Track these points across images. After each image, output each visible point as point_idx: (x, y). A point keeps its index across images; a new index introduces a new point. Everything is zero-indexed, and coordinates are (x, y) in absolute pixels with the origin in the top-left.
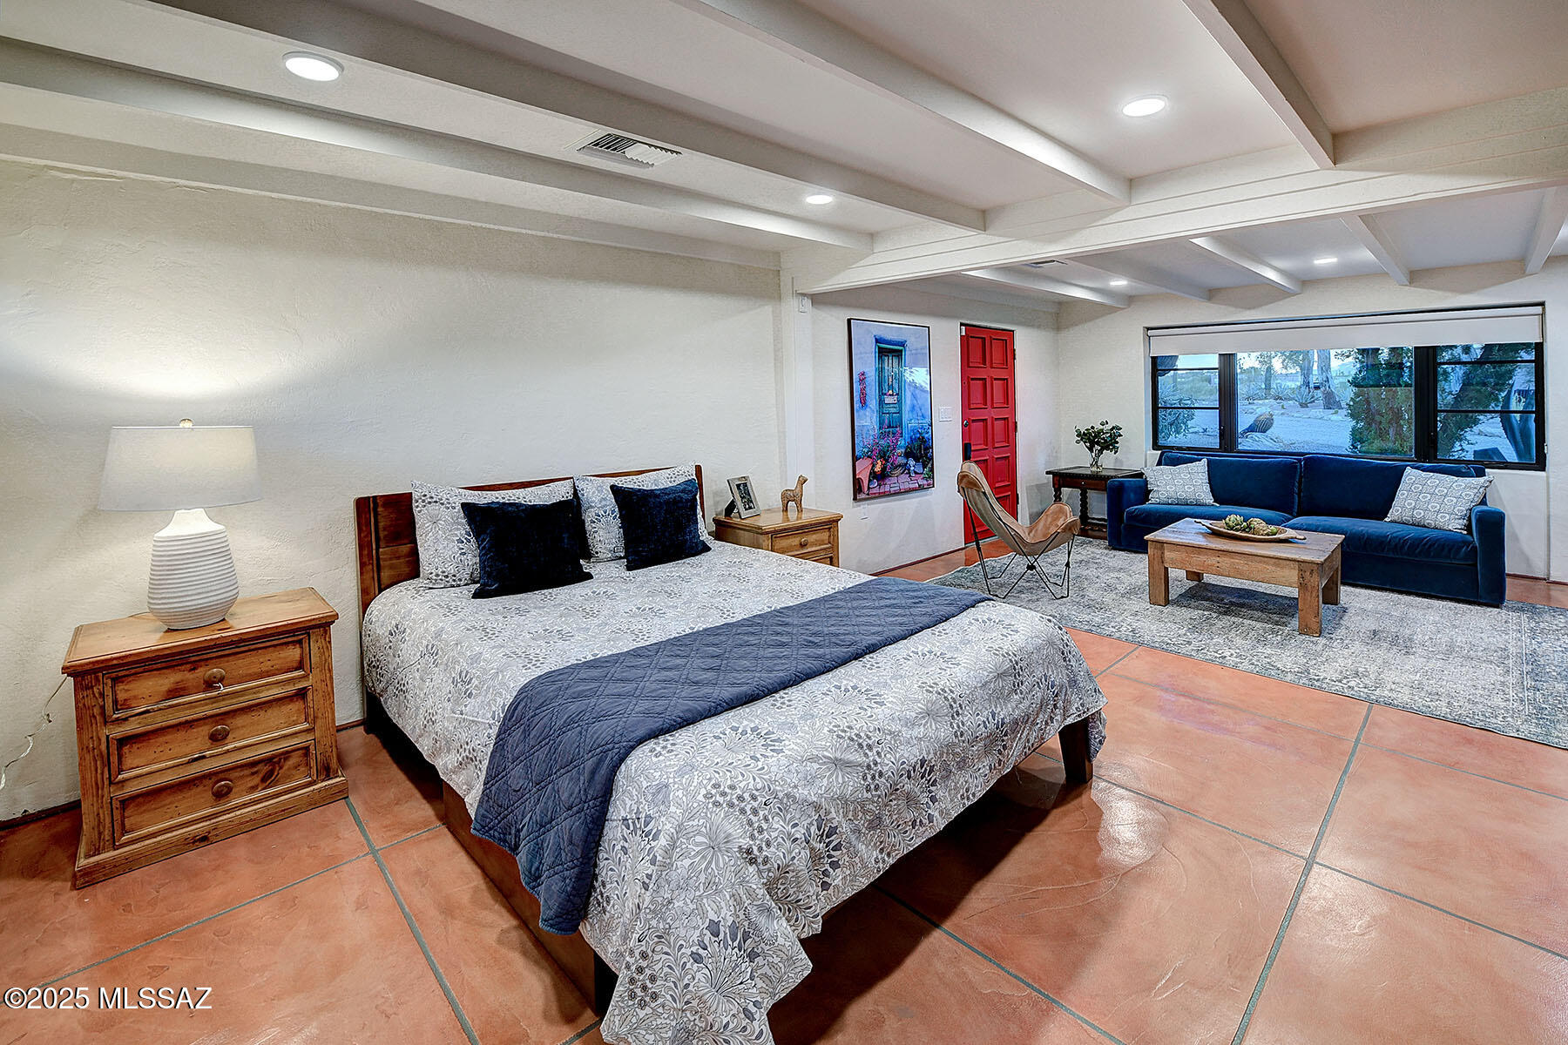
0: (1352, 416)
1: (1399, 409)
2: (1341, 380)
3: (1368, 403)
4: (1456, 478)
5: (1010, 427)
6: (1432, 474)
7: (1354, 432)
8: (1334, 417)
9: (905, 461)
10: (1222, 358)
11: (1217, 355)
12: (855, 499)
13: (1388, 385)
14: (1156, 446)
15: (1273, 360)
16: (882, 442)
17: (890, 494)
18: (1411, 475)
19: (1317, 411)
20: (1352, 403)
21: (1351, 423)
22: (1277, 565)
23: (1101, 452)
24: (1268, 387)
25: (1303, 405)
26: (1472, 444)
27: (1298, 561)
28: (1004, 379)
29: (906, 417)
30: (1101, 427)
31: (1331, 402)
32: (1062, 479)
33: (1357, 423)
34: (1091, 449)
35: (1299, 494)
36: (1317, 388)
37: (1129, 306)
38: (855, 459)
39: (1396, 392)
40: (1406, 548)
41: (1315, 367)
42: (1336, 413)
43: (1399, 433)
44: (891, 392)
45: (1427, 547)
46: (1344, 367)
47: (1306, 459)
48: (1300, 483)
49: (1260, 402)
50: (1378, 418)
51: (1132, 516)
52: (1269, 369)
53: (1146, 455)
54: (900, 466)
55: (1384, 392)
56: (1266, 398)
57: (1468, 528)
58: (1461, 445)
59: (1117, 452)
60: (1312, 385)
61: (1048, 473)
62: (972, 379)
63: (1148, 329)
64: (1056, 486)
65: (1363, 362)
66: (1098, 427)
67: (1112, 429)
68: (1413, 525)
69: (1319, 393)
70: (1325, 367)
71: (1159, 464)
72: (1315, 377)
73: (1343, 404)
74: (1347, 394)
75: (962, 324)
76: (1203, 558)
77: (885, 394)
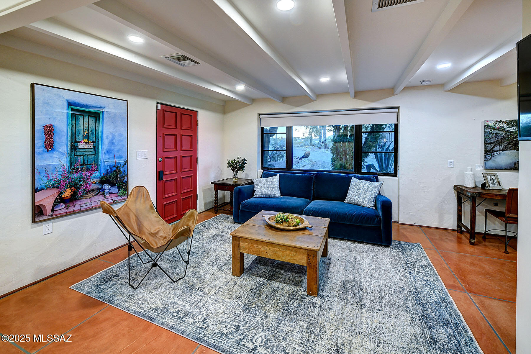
0: (332, 153)
1: (346, 150)
2: (329, 140)
3: (337, 148)
4: (370, 182)
5: (194, 161)
6: (361, 180)
7: (333, 158)
8: (327, 152)
9: (100, 187)
10: (287, 128)
11: (286, 127)
12: (34, 221)
13: (343, 142)
14: (262, 168)
15: (312, 134)
16: (73, 176)
17: (80, 211)
18: (354, 181)
19: (323, 150)
20: (332, 148)
21: (332, 155)
22: (296, 252)
23: (237, 172)
24: (311, 142)
25: (319, 148)
26: (367, 163)
27: (307, 250)
28: (190, 136)
29: (102, 157)
30: (238, 160)
31: (326, 147)
32: (219, 186)
33: (334, 155)
34: (233, 170)
35: (313, 190)
36: (323, 143)
37: (252, 104)
38: (35, 190)
39: (345, 144)
40: (354, 220)
41: (322, 137)
42: (327, 150)
43: (346, 159)
44: (86, 140)
45: (362, 218)
46: (330, 135)
47: (317, 174)
48: (314, 185)
49: (309, 147)
50: (340, 154)
51: (245, 206)
52: (311, 137)
53: (258, 172)
54: (93, 190)
55: (341, 144)
56: (310, 146)
57: (375, 205)
58: (364, 163)
59: (244, 171)
60: (321, 142)
61: (212, 183)
62: (166, 135)
63: (260, 115)
64: (215, 190)
65: (336, 133)
66: (237, 160)
67: (242, 160)
68: (355, 204)
69: (323, 144)
70: (325, 137)
71: (261, 177)
72: (322, 140)
73: (330, 148)
74: (331, 145)
75: (158, 103)
76: (259, 247)
77: (79, 142)
